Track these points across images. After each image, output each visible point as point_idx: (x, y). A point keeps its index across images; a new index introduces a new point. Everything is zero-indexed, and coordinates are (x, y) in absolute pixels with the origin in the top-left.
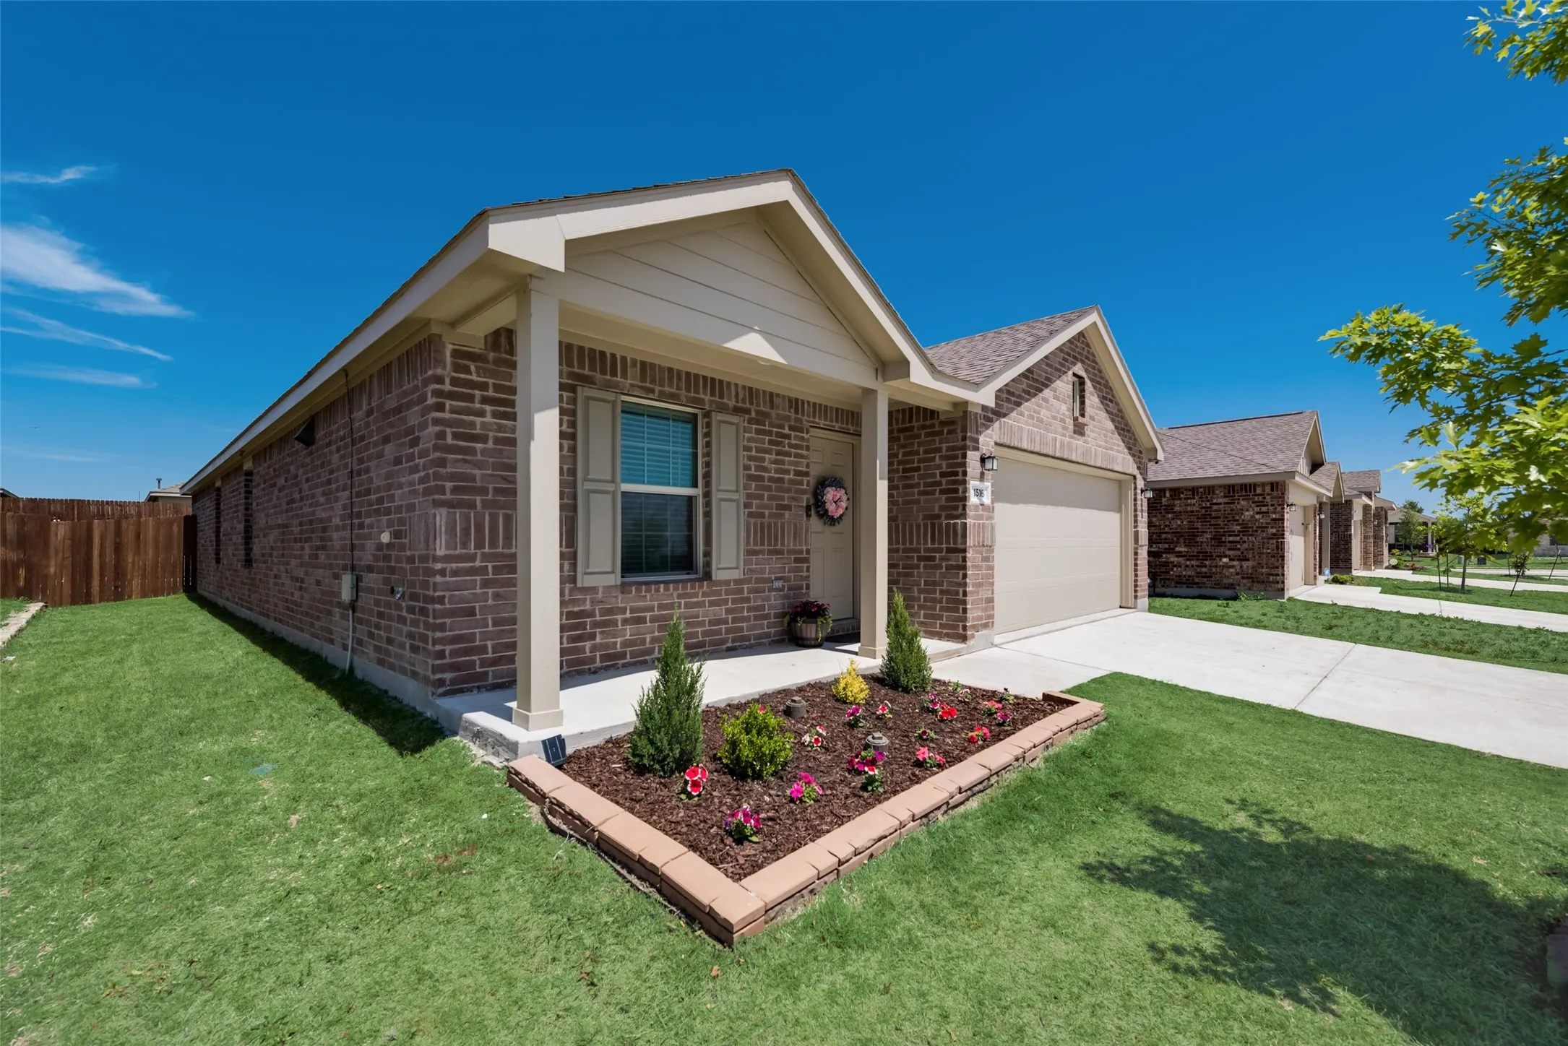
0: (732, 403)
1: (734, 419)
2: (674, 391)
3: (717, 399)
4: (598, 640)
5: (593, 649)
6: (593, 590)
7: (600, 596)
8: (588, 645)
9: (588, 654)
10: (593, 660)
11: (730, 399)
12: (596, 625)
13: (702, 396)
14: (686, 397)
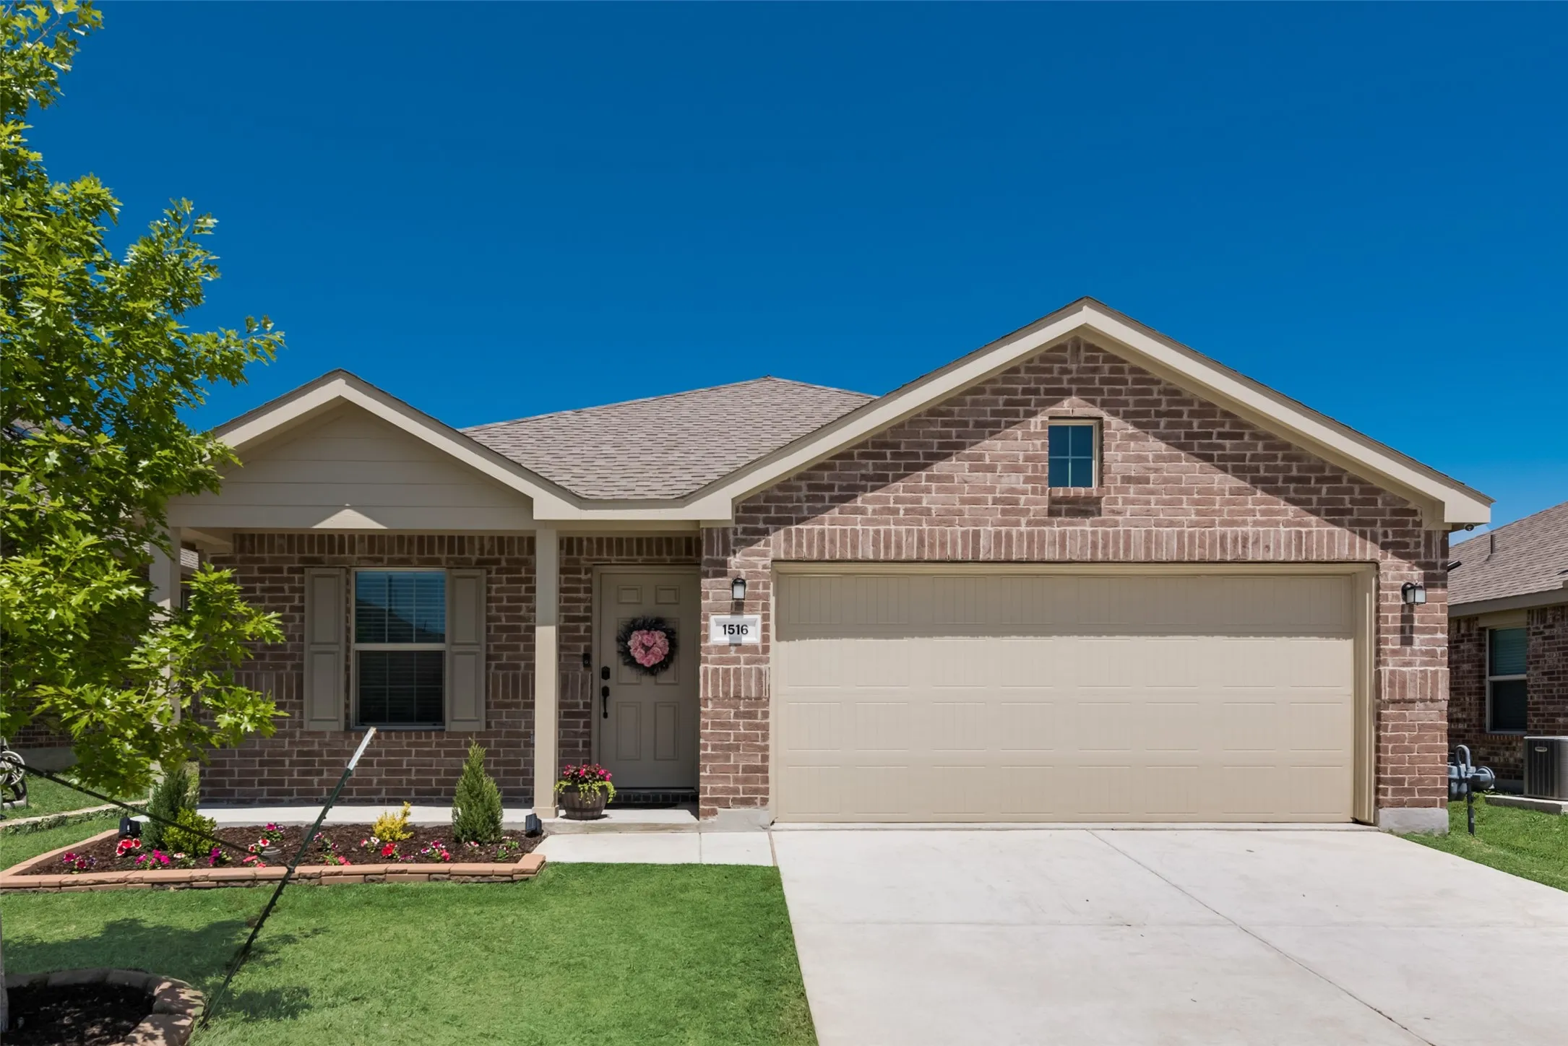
0: (476, 556)
1: (477, 572)
2: (405, 556)
3: (456, 555)
4: (325, 776)
5: (321, 783)
6: (321, 734)
7: (327, 739)
8: (316, 779)
9: (316, 787)
10: (321, 792)
11: (472, 552)
12: (323, 763)
13: (437, 555)
14: (418, 559)
